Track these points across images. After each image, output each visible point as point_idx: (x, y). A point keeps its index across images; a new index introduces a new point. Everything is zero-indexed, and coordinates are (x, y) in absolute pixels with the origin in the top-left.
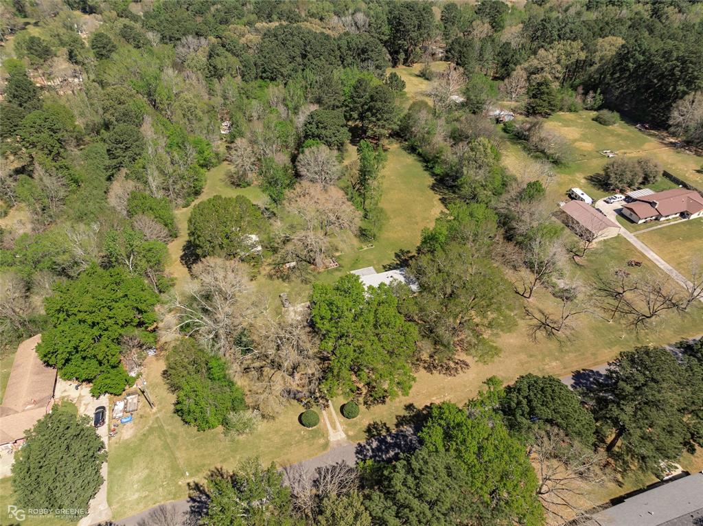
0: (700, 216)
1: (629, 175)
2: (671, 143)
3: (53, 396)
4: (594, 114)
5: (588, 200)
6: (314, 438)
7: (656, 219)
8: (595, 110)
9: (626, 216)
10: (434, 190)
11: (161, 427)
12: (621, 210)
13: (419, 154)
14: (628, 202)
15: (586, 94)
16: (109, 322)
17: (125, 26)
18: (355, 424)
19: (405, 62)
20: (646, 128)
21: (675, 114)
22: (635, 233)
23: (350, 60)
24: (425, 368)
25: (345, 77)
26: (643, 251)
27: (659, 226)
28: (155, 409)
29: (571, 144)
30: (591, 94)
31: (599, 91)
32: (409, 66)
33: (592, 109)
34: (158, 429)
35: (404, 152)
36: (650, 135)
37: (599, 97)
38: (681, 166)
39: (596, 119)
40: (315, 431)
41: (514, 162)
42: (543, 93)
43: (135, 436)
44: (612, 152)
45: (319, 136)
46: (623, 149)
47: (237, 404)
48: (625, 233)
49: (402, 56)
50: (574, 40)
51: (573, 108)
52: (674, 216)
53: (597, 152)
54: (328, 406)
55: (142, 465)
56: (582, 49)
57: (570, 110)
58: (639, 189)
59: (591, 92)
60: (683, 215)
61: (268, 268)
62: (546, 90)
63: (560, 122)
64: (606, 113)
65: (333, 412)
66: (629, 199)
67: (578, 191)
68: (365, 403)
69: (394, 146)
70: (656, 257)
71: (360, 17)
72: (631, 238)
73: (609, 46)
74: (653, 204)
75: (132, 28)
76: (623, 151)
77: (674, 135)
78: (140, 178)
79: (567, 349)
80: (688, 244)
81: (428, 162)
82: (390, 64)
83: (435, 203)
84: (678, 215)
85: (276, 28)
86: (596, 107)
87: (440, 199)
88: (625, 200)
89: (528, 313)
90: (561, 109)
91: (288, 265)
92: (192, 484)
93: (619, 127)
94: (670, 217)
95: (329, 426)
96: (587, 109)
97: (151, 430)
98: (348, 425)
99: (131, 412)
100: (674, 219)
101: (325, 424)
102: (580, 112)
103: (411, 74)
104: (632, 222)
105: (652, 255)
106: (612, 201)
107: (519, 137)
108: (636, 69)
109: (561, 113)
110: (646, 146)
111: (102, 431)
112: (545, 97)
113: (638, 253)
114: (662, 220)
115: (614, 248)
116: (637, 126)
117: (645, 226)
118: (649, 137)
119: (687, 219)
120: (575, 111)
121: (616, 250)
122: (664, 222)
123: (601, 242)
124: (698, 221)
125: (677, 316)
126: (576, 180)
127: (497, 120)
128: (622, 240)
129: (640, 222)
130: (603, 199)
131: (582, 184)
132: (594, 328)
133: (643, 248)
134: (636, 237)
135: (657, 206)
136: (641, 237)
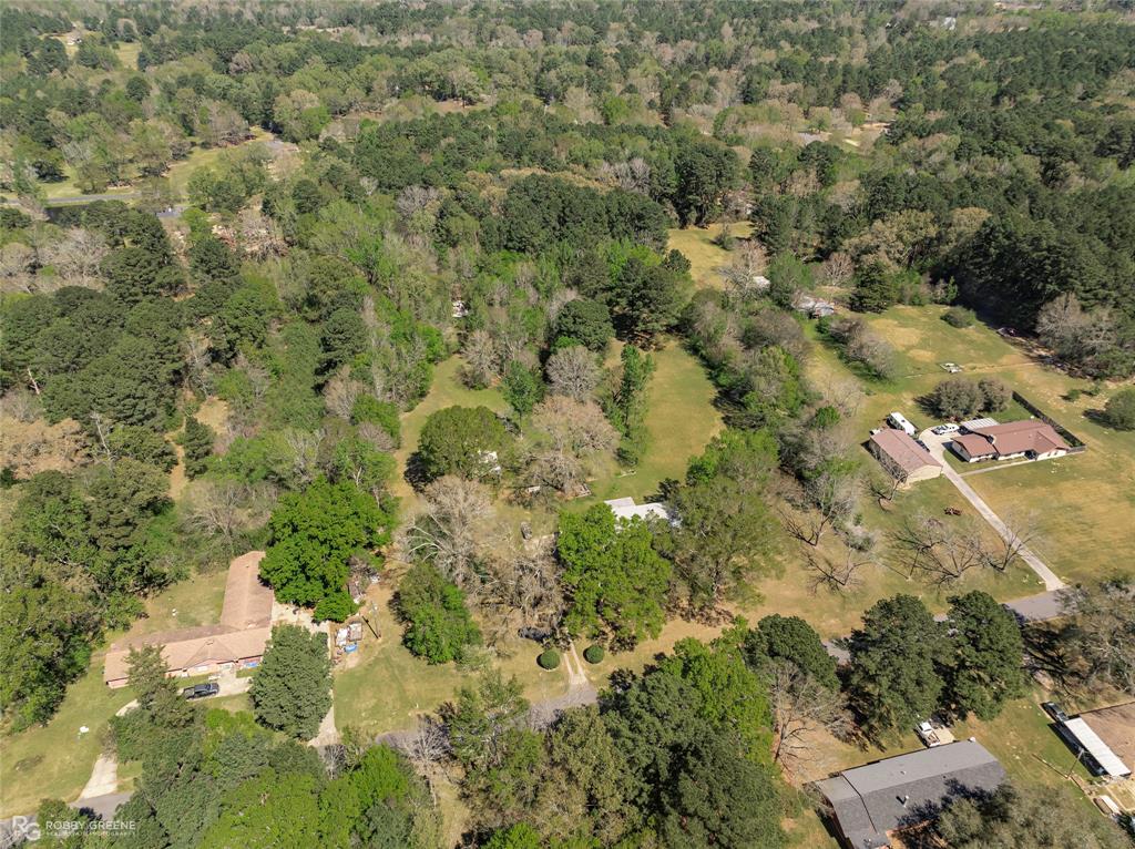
0: (1052, 456)
1: (965, 401)
2: (1040, 356)
3: (270, 619)
4: (945, 309)
5: (909, 428)
6: (553, 680)
7: (994, 458)
8: (947, 304)
9: (955, 452)
10: (716, 406)
11: (387, 659)
12: (951, 443)
13: (703, 358)
14: (963, 434)
15: (934, 283)
16: (341, 541)
17: (333, 167)
18: (599, 669)
19: (698, 222)
20: (1011, 335)
21: (1044, 320)
22: (964, 474)
23: (620, 227)
24: (682, 616)
25: (613, 251)
26: (968, 497)
27: (996, 467)
28: (380, 640)
29: (904, 352)
30: (942, 283)
31: (952, 280)
32: (703, 227)
33: (943, 303)
34: (386, 659)
35: (684, 353)
36: (1014, 344)
37: (953, 290)
38: (1045, 390)
39: (945, 318)
40: (555, 673)
41: (825, 375)
42: (873, 282)
43: (359, 665)
44: (956, 365)
45: (575, 333)
46: (971, 361)
47: (472, 636)
48: (950, 474)
49: (693, 215)
50: (923, 210)
51: (917, 301)
52: (1017, 455)
53: (937, 364)
54: (569, 649)
55: (369, 694)
56: (933, 221)
57: (913, 303)
58: (980, 417)
59: (941, 281)
60: (1029, 454)
61: (507, 492)
62: (878, 278)
63: (896, 319)
64: (960, 312)
65: (575, 653)
66: (963, 431)
67: (898, 417)
68: (611, 649)
69: (672, 344)
70: (985, 506)
71: (638, 163)
72: (957, 480)
73: (969, 220)
74: (989, 439)
75: (340, 170)
76: (971, 365)
77: (1045, 346)
78: (365, 378)
79: (851, 607)
80: (1028, 491)
81: (713, 367)
82: (677, 224)
83: (716, 422)
84: (1023, 454)
85: (527, 180)
86: (948, 300)
87: (723, 418)
88: (959, 431)
89: (811, 563)
90: (900, 301)
91: (530, 490)
92: (422, 716)
93: (976, 331)
94: (1012, 457)
95: (570, 669)
96: (936, 302)
97: (377, 660)
98: (592, 670)
99: (355, 641)
100: (1017, 458)
101: (566, 667)
102: (927, 305)
103: (704, 240)
104: (963, 460)
105: (979, 503)
106: (942, 431)
107: (837, 340)
108: (1000, 256)
109: (901, 307)
110: (1004, 360)
112: (876, 286)
113: (961, 500)
114: (1000, 458)
115: (932, 492)
116: (1000, 330)
117: (978, 466)
118: (1012, 347)
119: (1033, 460)
120: (919, 305)
121: (935, 495)
122: (1002, 463)
123: (916, 484)
124: (1047, 463)
125: (992, 580)
126: (901, 401)
127: (811, 315)
128: (945, 482)
129: (970, 461)
130: (931, 428)
131: (907, 407)
132: (888, 585)
133: (969, 493)
134: (964, 479)
135: (994, 442)
136: (970, 480)
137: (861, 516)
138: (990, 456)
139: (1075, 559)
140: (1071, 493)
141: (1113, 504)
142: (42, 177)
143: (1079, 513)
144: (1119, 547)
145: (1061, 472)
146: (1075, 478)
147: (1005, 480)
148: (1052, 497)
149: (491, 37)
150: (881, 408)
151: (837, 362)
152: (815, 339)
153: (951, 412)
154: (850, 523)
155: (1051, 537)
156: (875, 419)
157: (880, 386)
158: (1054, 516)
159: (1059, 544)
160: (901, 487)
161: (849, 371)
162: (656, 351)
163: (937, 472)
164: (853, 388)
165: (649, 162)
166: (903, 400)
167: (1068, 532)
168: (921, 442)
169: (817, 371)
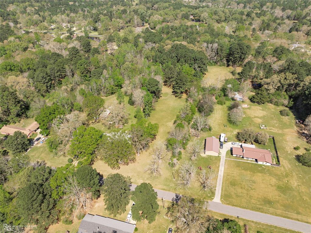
3: (35, 131)
5: (223, 140)
8: (288, 108)
9: (232, 151)
12: (234, 148)
20: (300, 123)
24: (109, 164)
27: (241, 160)
29: (253, 118)
31: (292, 100)
33: (286, 107)
36: (298, 126)
37: (292, 103)
38: (290, 144)
39: (281, 111)
43: (40, 146)
44: (266, 126)
46: (273, 127)
48: (223, 157)
52: (252, 159)
53: (259, 124)
54: (78, 160)
57: (275, 104)
60: (256, 160)
65: (78, 162)
71: (215, 45)
72: (223, 159)
80: (243, 171)
82: (226, 65)
84: (254, 160)
87: (175, 120)
92: (38, 161)
93: (289, 118)
94: (249, 159)
99: (44, 141)
101: (73, 164)
102: (279, 106)
105: (222, 168)
107: (231, 108)
109: (270, 104)
110: (286, 130)
111: (36, 142)
113: (218, 166)
114: (244, 158)
115: (211, 160)
116: (297, 121)
117: (235, 158)
118: (295, 127)
119: (256, 163)
120: (277, 105)
122: (244, 160)
123: (208, 156)
124: (261, 166)
125: (199, 189)
126: (233, 131)
127: (233, 99)
128: (218, 158)
129: (234, 155)
130: (232, 142)
131: (233, 134)
132: (167, 178)
133: (222, 164)
134: (226, 160)
135: (244, 152)
136: (227, 161)
137: (181, 158)
138: (241, 157)
139: (234, 196)
140: (258, 177)
141: (270, 186)
142: (94, 30)
143: (254, 184)
144: (254, 199)
145: (262, 170)
146: (265, 173)
147: (238, 165)
148: (249, 176)
149: (229, 5)
150: (224, 131)
151: (227, 115)
152: (228, 107)
153: (242, 139)
154: (176, 159)
155: (234, 187)
156: (218, 134)
157: (231, 125)
158: (243, 182)
159: (233, 190)
160: (203, 155)
161: (227, 118)
162: (179, 98)
163: (217, 155)
164: (222, 123)
165: (219, 45)
166: (234, 131)
167: (242, 188)
168: (222, 145)
169: (217, 116)
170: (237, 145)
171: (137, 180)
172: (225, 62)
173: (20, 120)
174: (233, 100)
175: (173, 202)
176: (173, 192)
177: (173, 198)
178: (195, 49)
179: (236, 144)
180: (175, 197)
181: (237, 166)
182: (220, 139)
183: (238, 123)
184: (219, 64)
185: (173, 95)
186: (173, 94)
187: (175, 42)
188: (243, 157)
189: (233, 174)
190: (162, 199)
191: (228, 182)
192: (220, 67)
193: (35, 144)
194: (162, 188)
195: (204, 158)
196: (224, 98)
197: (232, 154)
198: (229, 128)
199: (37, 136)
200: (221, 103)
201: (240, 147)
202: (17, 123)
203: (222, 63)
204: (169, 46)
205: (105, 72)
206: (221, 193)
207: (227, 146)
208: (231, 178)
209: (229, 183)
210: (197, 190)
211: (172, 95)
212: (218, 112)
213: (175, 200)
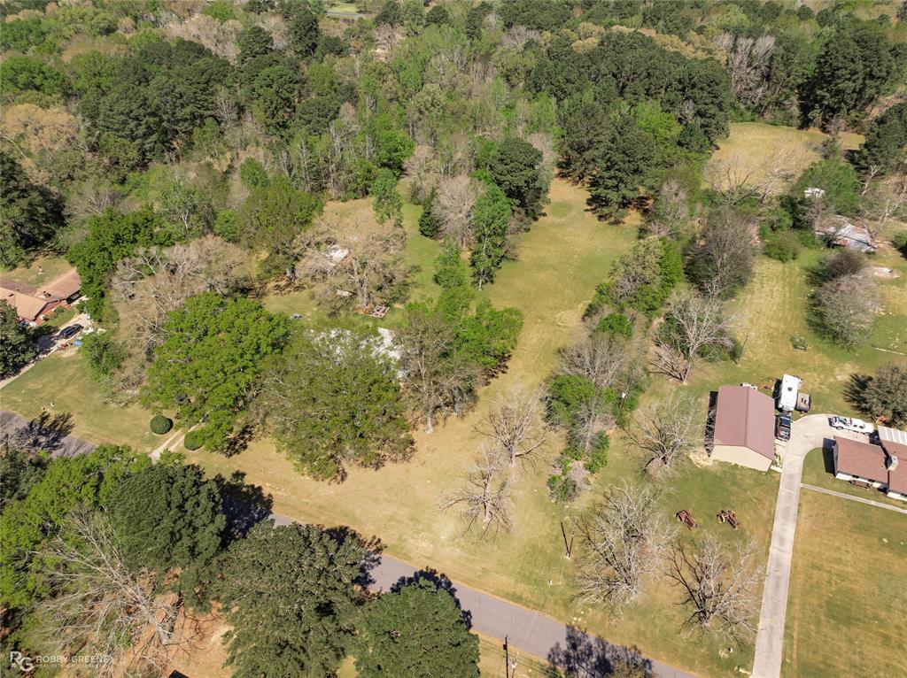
3: (69, 301)
5: (790, 401)
9: (829, 454)
12: (838, 444)
14: (874, 441)
27: (873, 503)
40: (154, 439)
48: (791, 476)
49: (816, 114)
54: (190, 427)
55: (45, 380)
66: (874, 438)
67: (790, 382)
72: (789, 486)
74: (888, 460)
82: (797, 122)
88: (867, 435)
95: (168, 442)
101: (167, 439)
105: (785, 529)
106: (838, 424)
107: (826, 276)
111: (61, 342)
114: (890, 494)
115: (734, 483)
117: (844, 487)
121: (734, 489)
122: (891, 502)
123: (723, 464)
125: (679, 620)
126: (832, 370)
127: (829, 242)
128: (768, 482)
129: (839, 476)
130: (831, 416)
131: (832, 380)
132: (534, 547)
133: (787, 510)
134: (803, 492)
135: (892, 468)
136: (810, 498)
137: (604, 463)
138: (876, 485)
147: (862, 523)
150: (794, 367)
151: (803, 300)
152: (807, 269)
153: (878, 408)
154: (581, 463)
155: (845, 629)
156: (769, 375)
157: (825, 344)
158: (888, 608)
159: (844, 646)
160: (699, 458)
161: (806, 315)
162: (611, 224)
163: (762, 464)
164: (784, 333)
165: (778, 43)
166: (837, 370)
167: (886, 639)
168: (788, 423)
169: (762, 301)
170: (856, 429)
171: (405, 541)
172: (795, 111)
173: (33, 260)
174: (828, 246)
175: (555, 669)
176: (559, 618)
177: (552, 644)
178: (688, 52)
179: (852, 428)
180: (564, 646)
181: (855, 527)
182: (777, 395)
183: (855, 337)
184: (768, 116)
185: (590, 213)
186: (589, 208)
187: (614, 28)
188: (884, 490)
189: (838, 561)
190: (505, 647)
191: (815, 601)
192: (774, 129)
193: (54, 349)
194: (511, 590)
195: (703, 473)
196: (795, 235)
197: (831, 468)
198: (816, 355)
199: (73, 320)
200: (779, 253)
201: (865, 440)
202: (20, 269)
203: (779, 115)
204: (593, 42)
205: (347, 110)
206: (784, 653)
207: (811, 431)
208: (829, 582)
209: (820, 606)
210: (670, 619)
211: (587, 210)
212: (767, 288)
213: (563, 658)
